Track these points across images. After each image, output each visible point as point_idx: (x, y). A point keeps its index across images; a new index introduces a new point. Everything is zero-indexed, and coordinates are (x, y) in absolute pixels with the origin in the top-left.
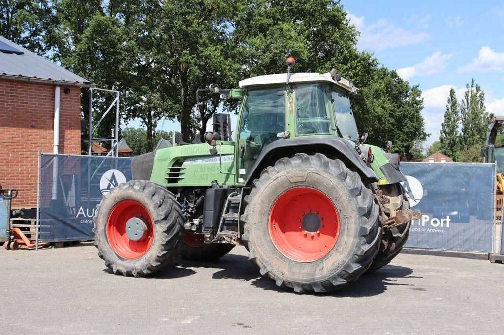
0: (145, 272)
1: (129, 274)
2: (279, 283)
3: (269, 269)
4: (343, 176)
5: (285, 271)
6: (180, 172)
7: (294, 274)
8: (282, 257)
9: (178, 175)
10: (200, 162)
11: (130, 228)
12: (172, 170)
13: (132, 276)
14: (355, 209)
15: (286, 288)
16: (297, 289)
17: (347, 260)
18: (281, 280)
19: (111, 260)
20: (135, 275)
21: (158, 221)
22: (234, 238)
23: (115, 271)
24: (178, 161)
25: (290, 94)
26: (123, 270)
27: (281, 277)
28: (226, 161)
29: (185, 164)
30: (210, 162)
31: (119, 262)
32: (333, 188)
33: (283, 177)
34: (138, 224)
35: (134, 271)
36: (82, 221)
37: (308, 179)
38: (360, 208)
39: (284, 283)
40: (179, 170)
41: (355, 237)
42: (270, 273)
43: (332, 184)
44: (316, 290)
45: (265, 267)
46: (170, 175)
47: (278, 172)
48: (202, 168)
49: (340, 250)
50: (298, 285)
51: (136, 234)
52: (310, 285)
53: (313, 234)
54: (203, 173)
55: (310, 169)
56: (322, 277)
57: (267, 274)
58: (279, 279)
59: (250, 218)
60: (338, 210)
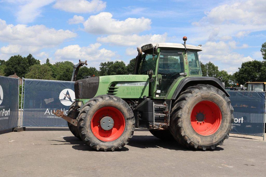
0: (120, 148)
1: (109, 150)
2: (196, 147)
3: (192, 140)
4: (223, 96)
5: (200, 141)
6: (114, 90)
7: (203, 142)
8: (197, 134)
10: (126, 85)
11: (104, 123)
12: (110, 89)
13: (111, 151)
15: (200, 149)
16: (204, 149)
17: (226, 134)
18: (197, 145)
19: (95, 143)
20: (113, 150)
22: (160, 126)
23: (98, 149)
24: (114, 84)
25: (185, 54)
26: (105, 148)
27: (197, 143)
28: (141, 85)
29: (117, 86)
30: (132, 85)
31: (101, 143)
32: (221, 101)
33: (200, 96)
34: (109, 120)
35: (113, 148)
37: (210, 97)
38: (231, 110)
39: (198, 146)
41: (229, 123)
42: (192, 142)
43: (221, 99)
44: (212, 148)
45: (190, 140)
46: (109, 92)
47: (197, 93)
48: (128, 88)
49: (223, 129)
50: (205, 146)
51: (109, 127)
52: (210, 146)
53: (201, 122)
54: (128, 91)
55: (211, 92)
56: (216, 142)
57: (190, 143)
58: (196, 144)
59: (183, 116)
60: (222, 111)
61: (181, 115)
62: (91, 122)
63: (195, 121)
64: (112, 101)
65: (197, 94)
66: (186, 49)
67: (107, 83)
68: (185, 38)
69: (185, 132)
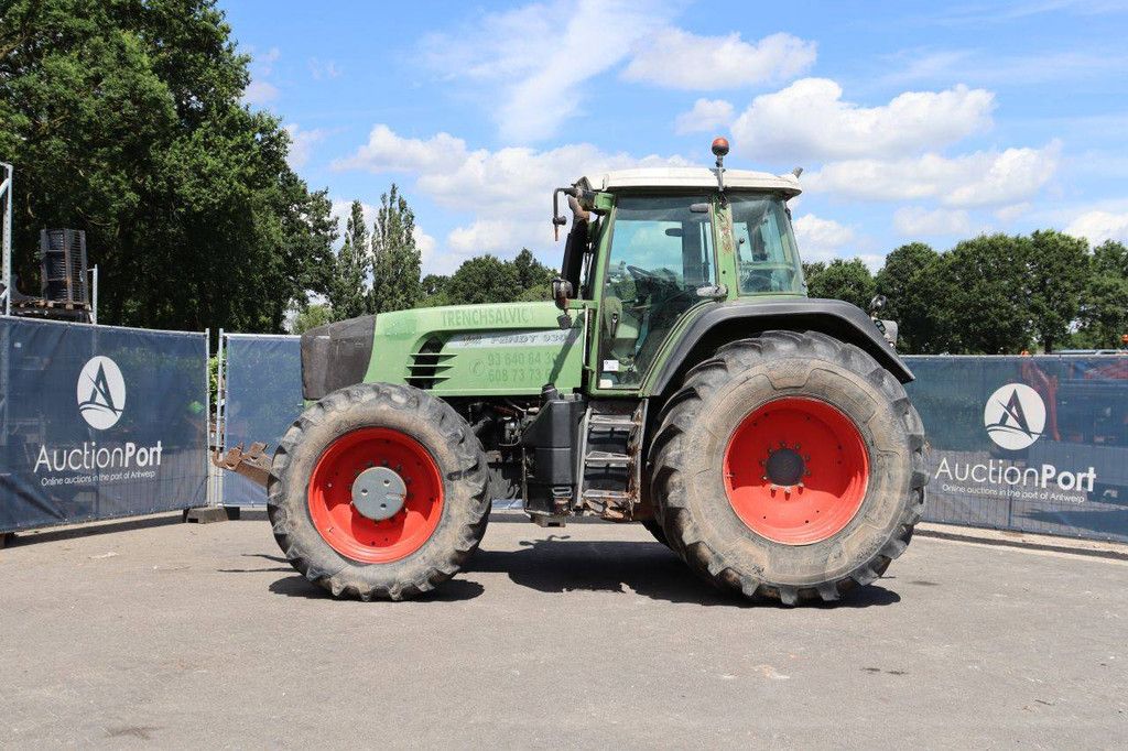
0: (423, 588)
1: (379, 595)
2: (749, 590)
3: (729, 562)
4: (876, 379)
5: (765, 564)
6: (438, 365)
7: (782, 569)
8: (754, 538)
9: (432, 371)
10: (486, 342)
11: (365, 491)
12: (418, 359)
13: (389, 599)
14: (903, 438)
15: (766, 598)
16: (787, 599)
17: (888, 536)
18: (754, 582)
19: (325, 567)
20: (394, 597)
21: (459, 473)
22: (611, 504)
23: (336, 591)
24: (435, 341)
25: (721, 210)
26: (363, 588)
27: (754, 576)
28: (550, 343)
29: (450, 347)
30: (512, 344)
31: (349, 569)
32: (861, 399)
33: (760, 378)
34: (387, 482)
35: (395, 588)
36: (45, 482)
37: (812, 383)
38: (912, 436)
39: (760, 589)
40: (435, 359)
41: (903, 492)
42: (731, 572)
43: (860, 391)
44: (826, 597)
45: (720, 560)
46: (415, 371)
47: (748, 368)
48: (492, 356)
49: (874, 516)
50: (790, 589)
51: (384, 506)
52: (814, 590)
53: (788, 489)
54: (494, 367)
55: (815, 363)
56: (841, 572)
57: (724, 573)
58: (748, 579)
59: (687, 461)
60: (868, 440)
61: (679, 460)
62: (307, 487)
63: (763, 483)
64: (384, 407)
65: (751, 372)
66: (721, 190)
67: (404, 336)
68: (721, 143)
69: (696, 530)
